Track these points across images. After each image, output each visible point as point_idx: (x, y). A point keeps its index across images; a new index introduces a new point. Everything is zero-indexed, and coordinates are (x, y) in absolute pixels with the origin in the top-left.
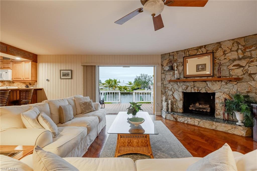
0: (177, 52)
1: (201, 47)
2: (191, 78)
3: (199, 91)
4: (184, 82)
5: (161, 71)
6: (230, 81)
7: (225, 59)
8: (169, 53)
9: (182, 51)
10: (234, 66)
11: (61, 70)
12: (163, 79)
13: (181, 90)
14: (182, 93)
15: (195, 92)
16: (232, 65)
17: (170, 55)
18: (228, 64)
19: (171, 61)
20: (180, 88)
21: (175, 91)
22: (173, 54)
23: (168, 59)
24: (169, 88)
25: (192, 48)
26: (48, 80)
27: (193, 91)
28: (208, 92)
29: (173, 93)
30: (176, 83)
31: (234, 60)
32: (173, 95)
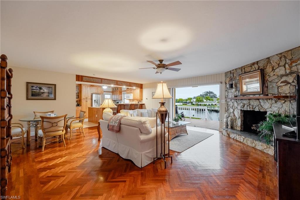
0: (236, 69)
1: (253, 64)
2: (247, 96)
3: (253, 110)
4: (242, 100)
5: (225, 89)
6: (279, 99)
7: (274, 75)
8: (230, 71)
9: (239, 68)
10: (282, 82)
11: (152, 93)
12: (227, 97)
13: (239, 108)
14: (240, 111)
15: (250, 110)
16: (280, 82)
17: (231, 73)
18: (276, 81)
19: (232, 79)
20: (239, 105)
21: (235, 109)
22: (233, 72)
23: (230, 77)
24: (231, 106)
25: (247, 65)
26: (147, 99)
27: (249, 109)
28: (261, 111)
29: (234, 110)
30: (236, 101)
31: (282, 76)
32: (234, 113)
